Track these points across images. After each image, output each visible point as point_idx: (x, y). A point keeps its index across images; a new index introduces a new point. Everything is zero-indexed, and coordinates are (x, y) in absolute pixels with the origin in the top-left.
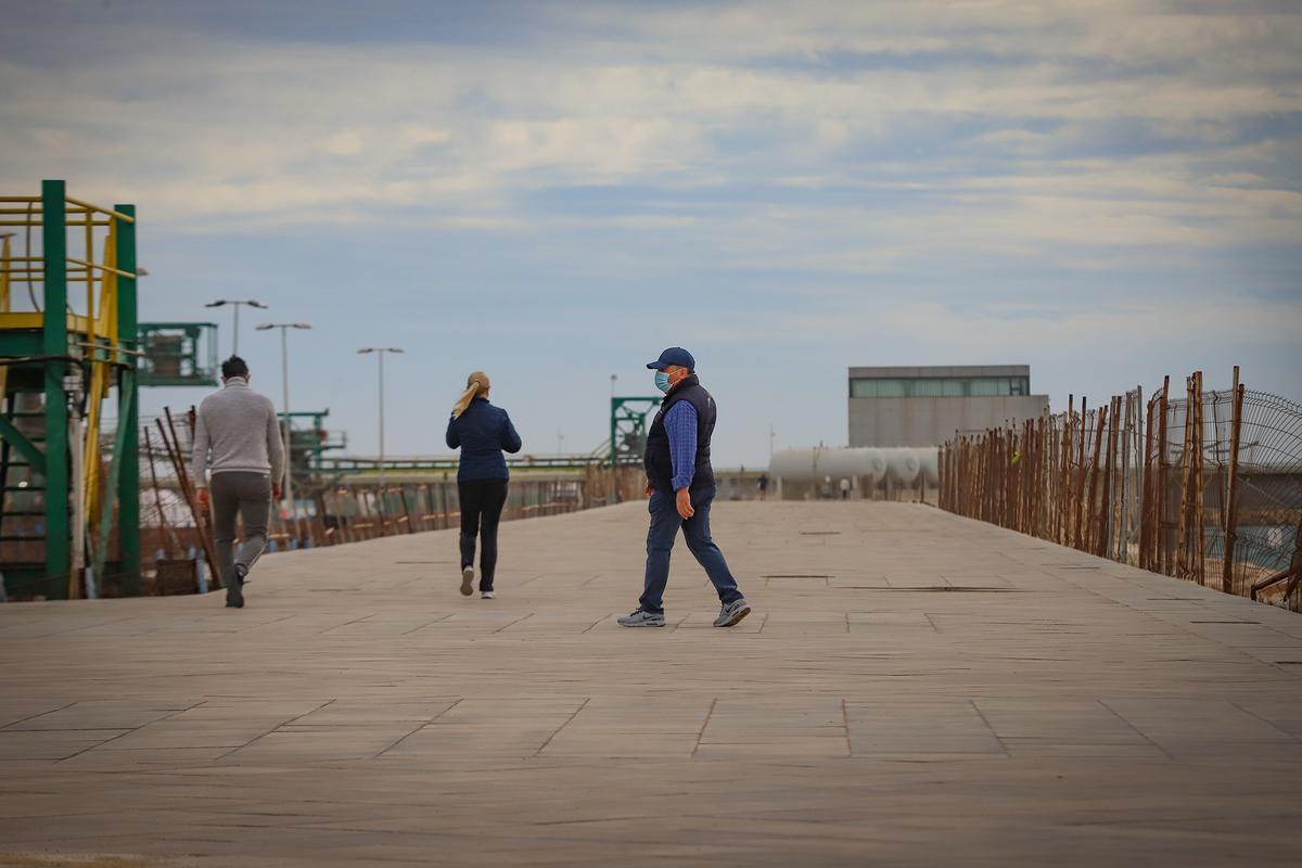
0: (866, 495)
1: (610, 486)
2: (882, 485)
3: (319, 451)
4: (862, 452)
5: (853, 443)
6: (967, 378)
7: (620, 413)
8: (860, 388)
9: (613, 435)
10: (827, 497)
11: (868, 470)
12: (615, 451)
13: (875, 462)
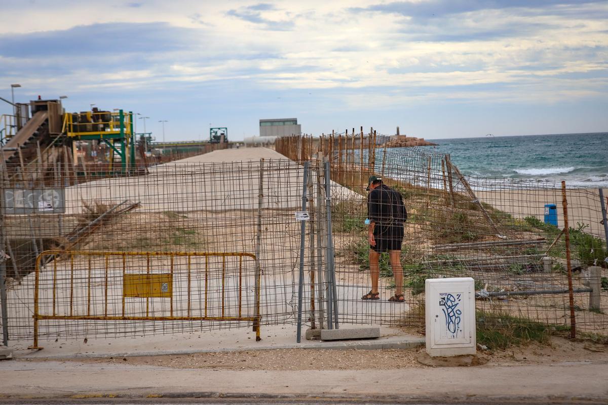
0: (264, 146)
1: (211, 147)
2: (267, 144)
3: (150, 141)
4: (263, 138)
5: (261, 135)
6: (284, 121)
7: (212, 131)
8: (262, 124)
9: (211, 136)
10: (256, 147)
11: (264, 141)
12: (211, 139)
13: (265, 140)
